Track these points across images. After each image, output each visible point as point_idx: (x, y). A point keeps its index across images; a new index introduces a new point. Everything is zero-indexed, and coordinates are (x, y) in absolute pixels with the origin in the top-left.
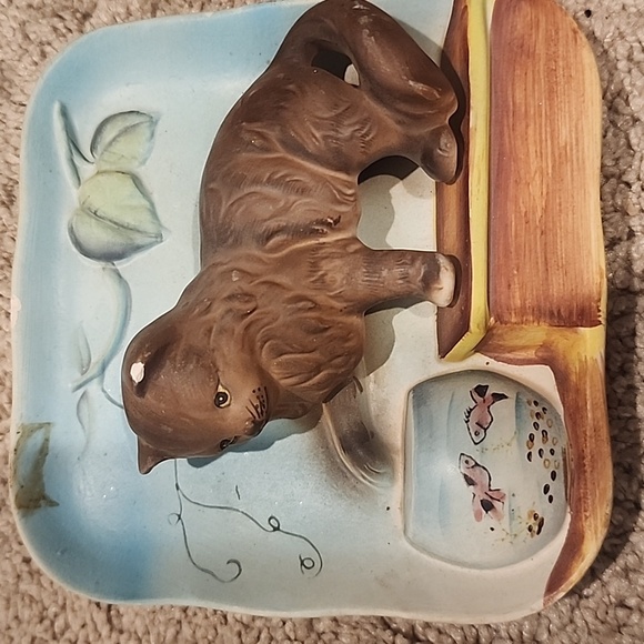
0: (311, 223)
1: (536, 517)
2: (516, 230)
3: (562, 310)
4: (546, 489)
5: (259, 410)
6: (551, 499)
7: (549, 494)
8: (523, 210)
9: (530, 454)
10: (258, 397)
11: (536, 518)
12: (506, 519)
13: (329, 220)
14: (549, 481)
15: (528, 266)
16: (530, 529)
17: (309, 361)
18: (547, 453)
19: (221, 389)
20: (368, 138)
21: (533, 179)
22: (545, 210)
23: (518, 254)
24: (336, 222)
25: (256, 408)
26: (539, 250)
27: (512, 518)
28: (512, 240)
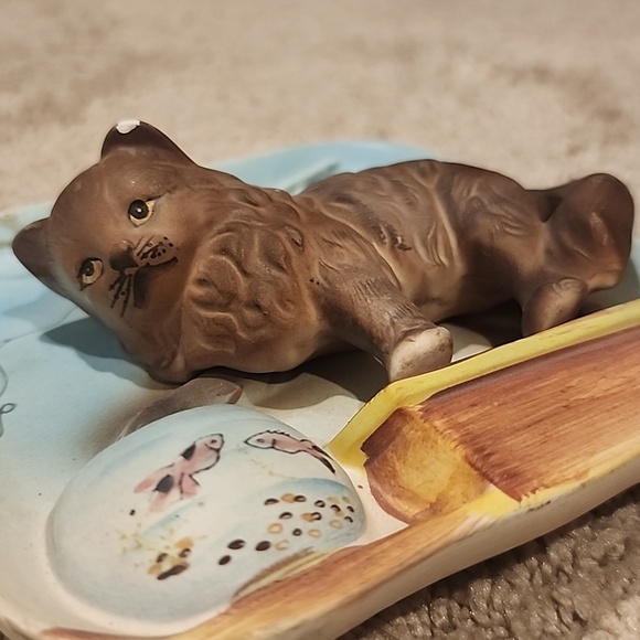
0: (384, 222)
1: (185, 552)
2: (544, 387)
3: (496, 456)
4: (236, 545)
5: (148, 249)
6: (225, 560)
7: (232, 553)
8: (573, 383)
9: (274, 501)
10: (161, 243)
11: (183, 555)
12: (158, 517)
13: (399, 239)
14: (251, 543)
15: (514, 411)
16: (161, 558)
17: (233, 279)
18: (290, 525)
19: (150, 205)
20: (508, 229)
21: (614, 379)
22: (593, 399)
23: (519, 398)
24: (403, 247)
25: (147, 245)
26: (543, 412)
27: (163, 523)
28: (528, 389)
